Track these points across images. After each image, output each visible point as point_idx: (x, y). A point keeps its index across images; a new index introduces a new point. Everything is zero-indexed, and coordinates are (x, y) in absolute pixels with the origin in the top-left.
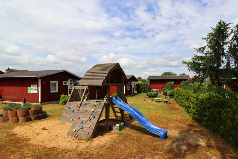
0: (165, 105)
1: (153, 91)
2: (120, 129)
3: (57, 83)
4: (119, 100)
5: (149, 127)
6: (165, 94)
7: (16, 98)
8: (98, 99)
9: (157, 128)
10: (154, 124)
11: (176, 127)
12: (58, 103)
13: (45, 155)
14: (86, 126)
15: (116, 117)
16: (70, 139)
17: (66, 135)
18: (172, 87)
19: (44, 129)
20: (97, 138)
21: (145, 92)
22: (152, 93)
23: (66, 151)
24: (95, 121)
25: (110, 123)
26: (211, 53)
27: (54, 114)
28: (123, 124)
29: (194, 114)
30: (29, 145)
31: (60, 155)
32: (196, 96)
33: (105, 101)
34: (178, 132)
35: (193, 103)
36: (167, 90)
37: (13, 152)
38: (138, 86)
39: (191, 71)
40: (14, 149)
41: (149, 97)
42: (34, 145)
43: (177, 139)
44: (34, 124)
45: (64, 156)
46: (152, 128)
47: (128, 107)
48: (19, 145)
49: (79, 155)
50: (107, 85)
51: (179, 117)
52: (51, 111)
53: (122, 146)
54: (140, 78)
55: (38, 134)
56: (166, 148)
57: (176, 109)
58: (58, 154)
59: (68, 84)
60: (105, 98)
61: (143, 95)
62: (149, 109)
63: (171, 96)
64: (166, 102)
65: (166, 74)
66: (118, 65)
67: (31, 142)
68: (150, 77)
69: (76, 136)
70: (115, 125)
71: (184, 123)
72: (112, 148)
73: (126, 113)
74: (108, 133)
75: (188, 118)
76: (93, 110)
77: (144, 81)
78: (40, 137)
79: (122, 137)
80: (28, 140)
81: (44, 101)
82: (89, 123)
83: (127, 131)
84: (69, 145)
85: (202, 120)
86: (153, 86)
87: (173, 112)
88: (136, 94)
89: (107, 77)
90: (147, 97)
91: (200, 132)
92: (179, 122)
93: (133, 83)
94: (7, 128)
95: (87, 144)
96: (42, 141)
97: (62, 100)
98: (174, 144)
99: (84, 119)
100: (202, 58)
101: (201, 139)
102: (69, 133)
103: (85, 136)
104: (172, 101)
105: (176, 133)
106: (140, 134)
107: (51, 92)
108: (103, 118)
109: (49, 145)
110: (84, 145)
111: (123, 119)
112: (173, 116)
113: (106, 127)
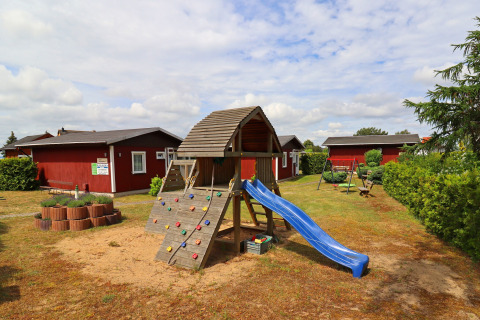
0: (363, 199)
1: (336, 170)
2: (264, 249)
3: (144, 154)
4: (261, 188)
5: (327, 247)
7: (71, 183)
8: (216, 184)
9: (346, 251)
10: (338, 242)
11: (390, 250)
12: (147, 193)
13: (107, 300)
14: (192, 242)
15: (257, 223)
16: (159, 268)
17: (152, 258)
18: (379, 161)
19: (113, 245)
20: (213, 268)
21: (319, 171)
22: (335, 174)
23: (148, 294)
24: (210, 231)
25: (243, 235)
26: (475, 80)
27: (137, 215)
28: (269, 238)
29: (433, 220)
30: (79, 278)
31: (135, 303)
32: (437, 179)
33: (230, 190)
34: (395, 261)
35: (431, 196)
36: (366, 167)
37: (49, 290)
38: (304, 159)
39: (424, 123)
40: (52, 285)
41: (328, 181)
42: (90, 278)
43: (392, 279)
44: (96, 234)
45: (143, 305)
46: (332, 250)
47: (280, 203)
48: (61, 276)
49: (172, 305)
50: (234, 154)
51: (395, 227)
52: (132, 209)
53: (266, 289)
54: (309, 143)
55: (101, 254)
56: (366, 298)
57: (388, 209)
58: (131, 299)
59: (164, 157)
60: (231, 184)
61: (315, 178)
62: (326, 207)
63: (377, 179)
64: (364, 193)
65: (364, 132)
66: (258, 111)
67: (84, 271)
68: (330, 139)
69: (172, 261)
70: (253, 240)
71: (408, 241)
72: (243, 292)
73: (276, 215)
74: (237, 258)
75: (418, 228)
76: (205, 209)
77: (318, 149)
78: (103, 262)
79: (266, 269)
80: (80, 266)
81: (119, 189)
82: (199, 236)
83: (278, 254)
84: (155, 282)
85: (453, 235)
86: (337, 159)
87: (382, 214)
88: (297, 177)
89: (236, 137)
90: (323, 181)
91: (448, 262)
92: (397, 238)
93: (293, 154)
94: (47, 241)
95: (192, 280)
96: (106, 270)
97: (153, 189)
98: (386, 289)
99: (189, 228)
100: (453, 92)
101: (450, 281)
102: (159, 256)
103: (190, 264)
104: (377, 190)
105: (390, 262)
106: (307, 263)
107: (134, 172)
109: (118, 278)
110: (186, 282)
111: (270, 228)
112: (381, 224)
113: (235, 245)
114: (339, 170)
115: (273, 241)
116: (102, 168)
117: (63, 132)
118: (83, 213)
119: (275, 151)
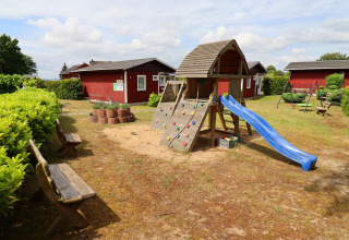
0: (320, 117)
2: (232, 145)
3: (145, 77)
4: (232, 101)
5: (282, 147)
6: (321, 98)
8: (200, 97)
9: (297, 151)
10: (294, 146)
11: (338, 157)
12: (146, 104)
13: (137, 162)
14: (183, 135)
15: (226, 128)
16: (163, 149)
17: (158, 143)
18: (339, 84)
19: (133, 134)
20: (197, 153)
21: (279, 92)
22: (294, 95)
23: (159, 161)
24: (195, 129)
25: (216, 136)
27: (144, 118)
28: (236, 138)
30: (121, 150)
31: (153, 165)
33: (210, 101)
34: (341, 164)
36: (326, 90)
37: (106, 153)
38: (267, 82)
41: (287, 101)
42: (125, 150)
43: (335, 175)
44: (122, 127)
45: (158, 167)
46: (287, 150)
47: (246, 112)
48: (110, 147)
49: (175, 168)
50: (215, 76)
53: (234, 168)
54: (271, 68)
56: (310, 183)
58: (150, 163)
59: (158, 79)
60: (211, 97)
61: (275, 99)
63: (336, 101)
64: (321, 112)
65: (327, 58)
66: (234, 43)
67: (122, 146)
68: (292, 64)
69: (170, 146)
70: (224, 138)
73: (242, 124)
74: (212, 149)
76: (192, 114)
77: (280, 73)
78: (130, 142)
79: (234, 157)
80: (118, 143)
81: (131, 100)
82: (187, 132)
83: (242, 150)
84: (162, 156)
86: (297, 81)
87: (335, 130)
88: (261, 97)
89: (215, 65)
90: (283, 101)
92: (347, 148)
93: (256, 77)
95: (184, 158)
96: (133, 147)
97: (151, 102)
99: (181, 126)
102: (162, 142)
103: (182, 149)
104: (334, 110)
105: (337, 165)
106: (265, 157)
107: (139, 90)
108: (205, 128)
109: (141, 152)
110: (180, 158)
111: (236, 132)
112: (333, 137)
113: (210, 140)
114: (298, 92)
115: (239, 141)
116: (120, 86)
117: (92, 62)
118: (115, 114)
119: (244, 73)
